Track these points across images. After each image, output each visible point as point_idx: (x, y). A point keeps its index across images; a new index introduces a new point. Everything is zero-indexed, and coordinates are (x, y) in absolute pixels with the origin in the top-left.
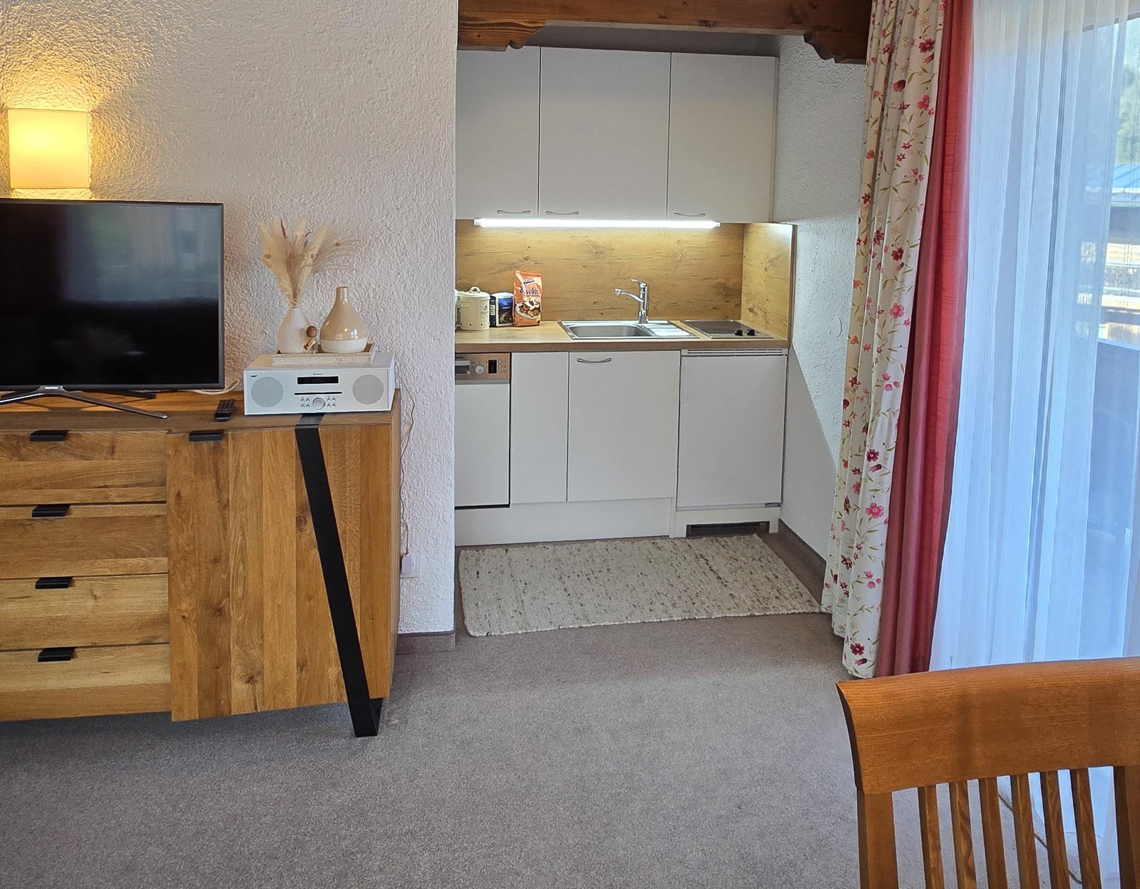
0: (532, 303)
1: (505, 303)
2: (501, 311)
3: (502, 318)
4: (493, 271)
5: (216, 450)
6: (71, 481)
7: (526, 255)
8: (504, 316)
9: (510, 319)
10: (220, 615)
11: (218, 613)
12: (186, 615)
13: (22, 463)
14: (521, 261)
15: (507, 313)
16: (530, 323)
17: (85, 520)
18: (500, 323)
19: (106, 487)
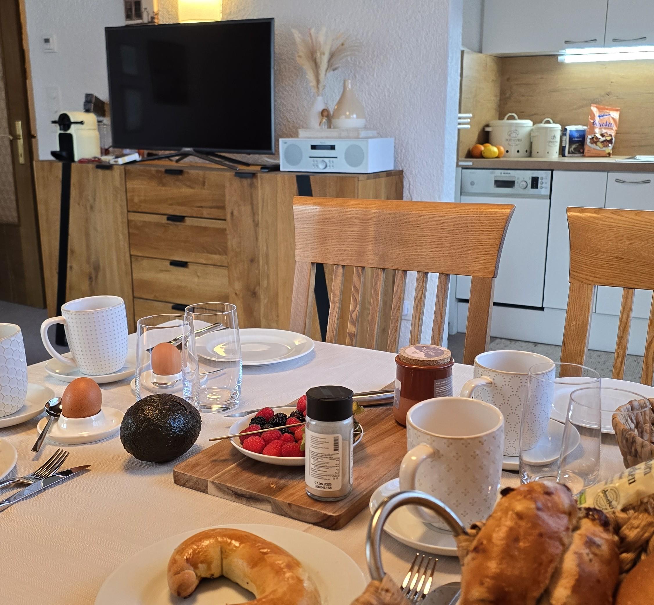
0: (603, 135)
1: (576, 135)
2: (572, 141)
3: (572, 149)
4: (575, 107)
5: (252, 186)
6: (185, 202)
7: (608, 90)
8: (574, 146)
9: (581, 151)
10: (255, 296)
11: (254, 295)
12: (238, 293)
13: (164, 188)
14: (603, 96)
15: (577, 144)
16: (599, 154)
17: (193, 227)
18: (569, 153)
19: (201, 207)
